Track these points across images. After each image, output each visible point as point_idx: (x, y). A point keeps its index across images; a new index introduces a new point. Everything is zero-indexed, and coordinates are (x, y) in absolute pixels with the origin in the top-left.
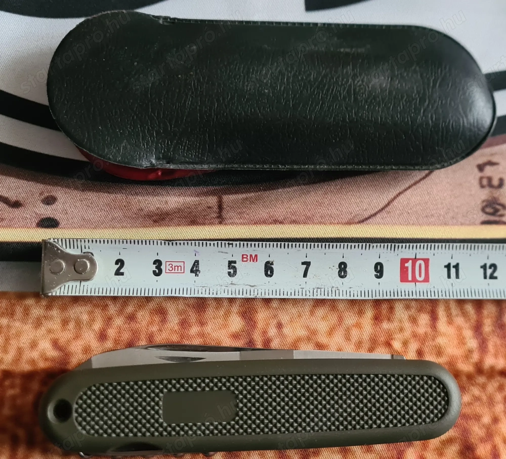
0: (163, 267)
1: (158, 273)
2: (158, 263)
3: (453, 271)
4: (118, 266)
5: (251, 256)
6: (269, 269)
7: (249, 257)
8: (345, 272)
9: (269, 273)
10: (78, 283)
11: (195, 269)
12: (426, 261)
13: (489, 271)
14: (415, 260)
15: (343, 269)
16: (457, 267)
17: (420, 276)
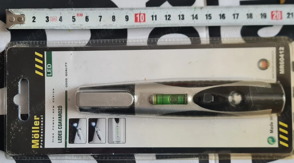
0: (49, 19)
1: (47, 21)
2: (47, 17)
3: (154, 18)
4: (33, 19)
5: (80, 14)
6: (87, 19)
7: (79, 15)
8: (115, 19)
9: (87, 20)
10: (19, 25)
11: (61, 19)
12: (144, 14)
13: (168, 18)
14: (140, 14)
15: (114, 18)
16: (156, 16)
17: (142, 19)
